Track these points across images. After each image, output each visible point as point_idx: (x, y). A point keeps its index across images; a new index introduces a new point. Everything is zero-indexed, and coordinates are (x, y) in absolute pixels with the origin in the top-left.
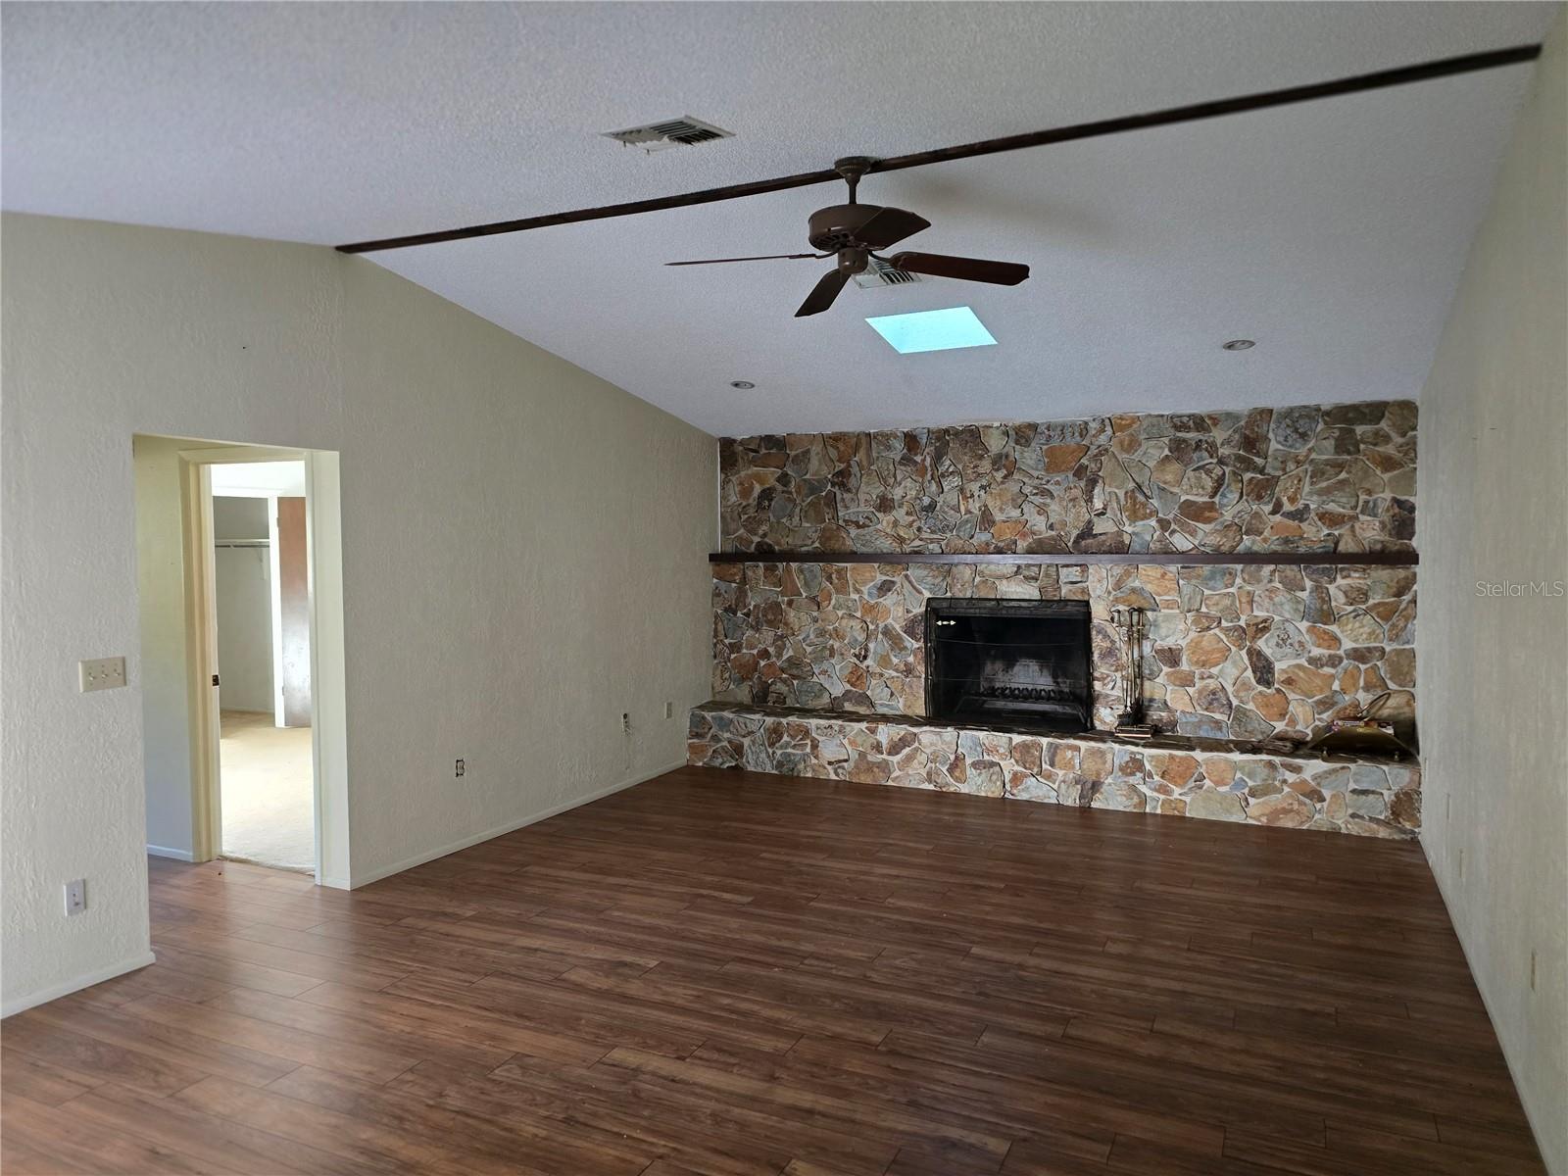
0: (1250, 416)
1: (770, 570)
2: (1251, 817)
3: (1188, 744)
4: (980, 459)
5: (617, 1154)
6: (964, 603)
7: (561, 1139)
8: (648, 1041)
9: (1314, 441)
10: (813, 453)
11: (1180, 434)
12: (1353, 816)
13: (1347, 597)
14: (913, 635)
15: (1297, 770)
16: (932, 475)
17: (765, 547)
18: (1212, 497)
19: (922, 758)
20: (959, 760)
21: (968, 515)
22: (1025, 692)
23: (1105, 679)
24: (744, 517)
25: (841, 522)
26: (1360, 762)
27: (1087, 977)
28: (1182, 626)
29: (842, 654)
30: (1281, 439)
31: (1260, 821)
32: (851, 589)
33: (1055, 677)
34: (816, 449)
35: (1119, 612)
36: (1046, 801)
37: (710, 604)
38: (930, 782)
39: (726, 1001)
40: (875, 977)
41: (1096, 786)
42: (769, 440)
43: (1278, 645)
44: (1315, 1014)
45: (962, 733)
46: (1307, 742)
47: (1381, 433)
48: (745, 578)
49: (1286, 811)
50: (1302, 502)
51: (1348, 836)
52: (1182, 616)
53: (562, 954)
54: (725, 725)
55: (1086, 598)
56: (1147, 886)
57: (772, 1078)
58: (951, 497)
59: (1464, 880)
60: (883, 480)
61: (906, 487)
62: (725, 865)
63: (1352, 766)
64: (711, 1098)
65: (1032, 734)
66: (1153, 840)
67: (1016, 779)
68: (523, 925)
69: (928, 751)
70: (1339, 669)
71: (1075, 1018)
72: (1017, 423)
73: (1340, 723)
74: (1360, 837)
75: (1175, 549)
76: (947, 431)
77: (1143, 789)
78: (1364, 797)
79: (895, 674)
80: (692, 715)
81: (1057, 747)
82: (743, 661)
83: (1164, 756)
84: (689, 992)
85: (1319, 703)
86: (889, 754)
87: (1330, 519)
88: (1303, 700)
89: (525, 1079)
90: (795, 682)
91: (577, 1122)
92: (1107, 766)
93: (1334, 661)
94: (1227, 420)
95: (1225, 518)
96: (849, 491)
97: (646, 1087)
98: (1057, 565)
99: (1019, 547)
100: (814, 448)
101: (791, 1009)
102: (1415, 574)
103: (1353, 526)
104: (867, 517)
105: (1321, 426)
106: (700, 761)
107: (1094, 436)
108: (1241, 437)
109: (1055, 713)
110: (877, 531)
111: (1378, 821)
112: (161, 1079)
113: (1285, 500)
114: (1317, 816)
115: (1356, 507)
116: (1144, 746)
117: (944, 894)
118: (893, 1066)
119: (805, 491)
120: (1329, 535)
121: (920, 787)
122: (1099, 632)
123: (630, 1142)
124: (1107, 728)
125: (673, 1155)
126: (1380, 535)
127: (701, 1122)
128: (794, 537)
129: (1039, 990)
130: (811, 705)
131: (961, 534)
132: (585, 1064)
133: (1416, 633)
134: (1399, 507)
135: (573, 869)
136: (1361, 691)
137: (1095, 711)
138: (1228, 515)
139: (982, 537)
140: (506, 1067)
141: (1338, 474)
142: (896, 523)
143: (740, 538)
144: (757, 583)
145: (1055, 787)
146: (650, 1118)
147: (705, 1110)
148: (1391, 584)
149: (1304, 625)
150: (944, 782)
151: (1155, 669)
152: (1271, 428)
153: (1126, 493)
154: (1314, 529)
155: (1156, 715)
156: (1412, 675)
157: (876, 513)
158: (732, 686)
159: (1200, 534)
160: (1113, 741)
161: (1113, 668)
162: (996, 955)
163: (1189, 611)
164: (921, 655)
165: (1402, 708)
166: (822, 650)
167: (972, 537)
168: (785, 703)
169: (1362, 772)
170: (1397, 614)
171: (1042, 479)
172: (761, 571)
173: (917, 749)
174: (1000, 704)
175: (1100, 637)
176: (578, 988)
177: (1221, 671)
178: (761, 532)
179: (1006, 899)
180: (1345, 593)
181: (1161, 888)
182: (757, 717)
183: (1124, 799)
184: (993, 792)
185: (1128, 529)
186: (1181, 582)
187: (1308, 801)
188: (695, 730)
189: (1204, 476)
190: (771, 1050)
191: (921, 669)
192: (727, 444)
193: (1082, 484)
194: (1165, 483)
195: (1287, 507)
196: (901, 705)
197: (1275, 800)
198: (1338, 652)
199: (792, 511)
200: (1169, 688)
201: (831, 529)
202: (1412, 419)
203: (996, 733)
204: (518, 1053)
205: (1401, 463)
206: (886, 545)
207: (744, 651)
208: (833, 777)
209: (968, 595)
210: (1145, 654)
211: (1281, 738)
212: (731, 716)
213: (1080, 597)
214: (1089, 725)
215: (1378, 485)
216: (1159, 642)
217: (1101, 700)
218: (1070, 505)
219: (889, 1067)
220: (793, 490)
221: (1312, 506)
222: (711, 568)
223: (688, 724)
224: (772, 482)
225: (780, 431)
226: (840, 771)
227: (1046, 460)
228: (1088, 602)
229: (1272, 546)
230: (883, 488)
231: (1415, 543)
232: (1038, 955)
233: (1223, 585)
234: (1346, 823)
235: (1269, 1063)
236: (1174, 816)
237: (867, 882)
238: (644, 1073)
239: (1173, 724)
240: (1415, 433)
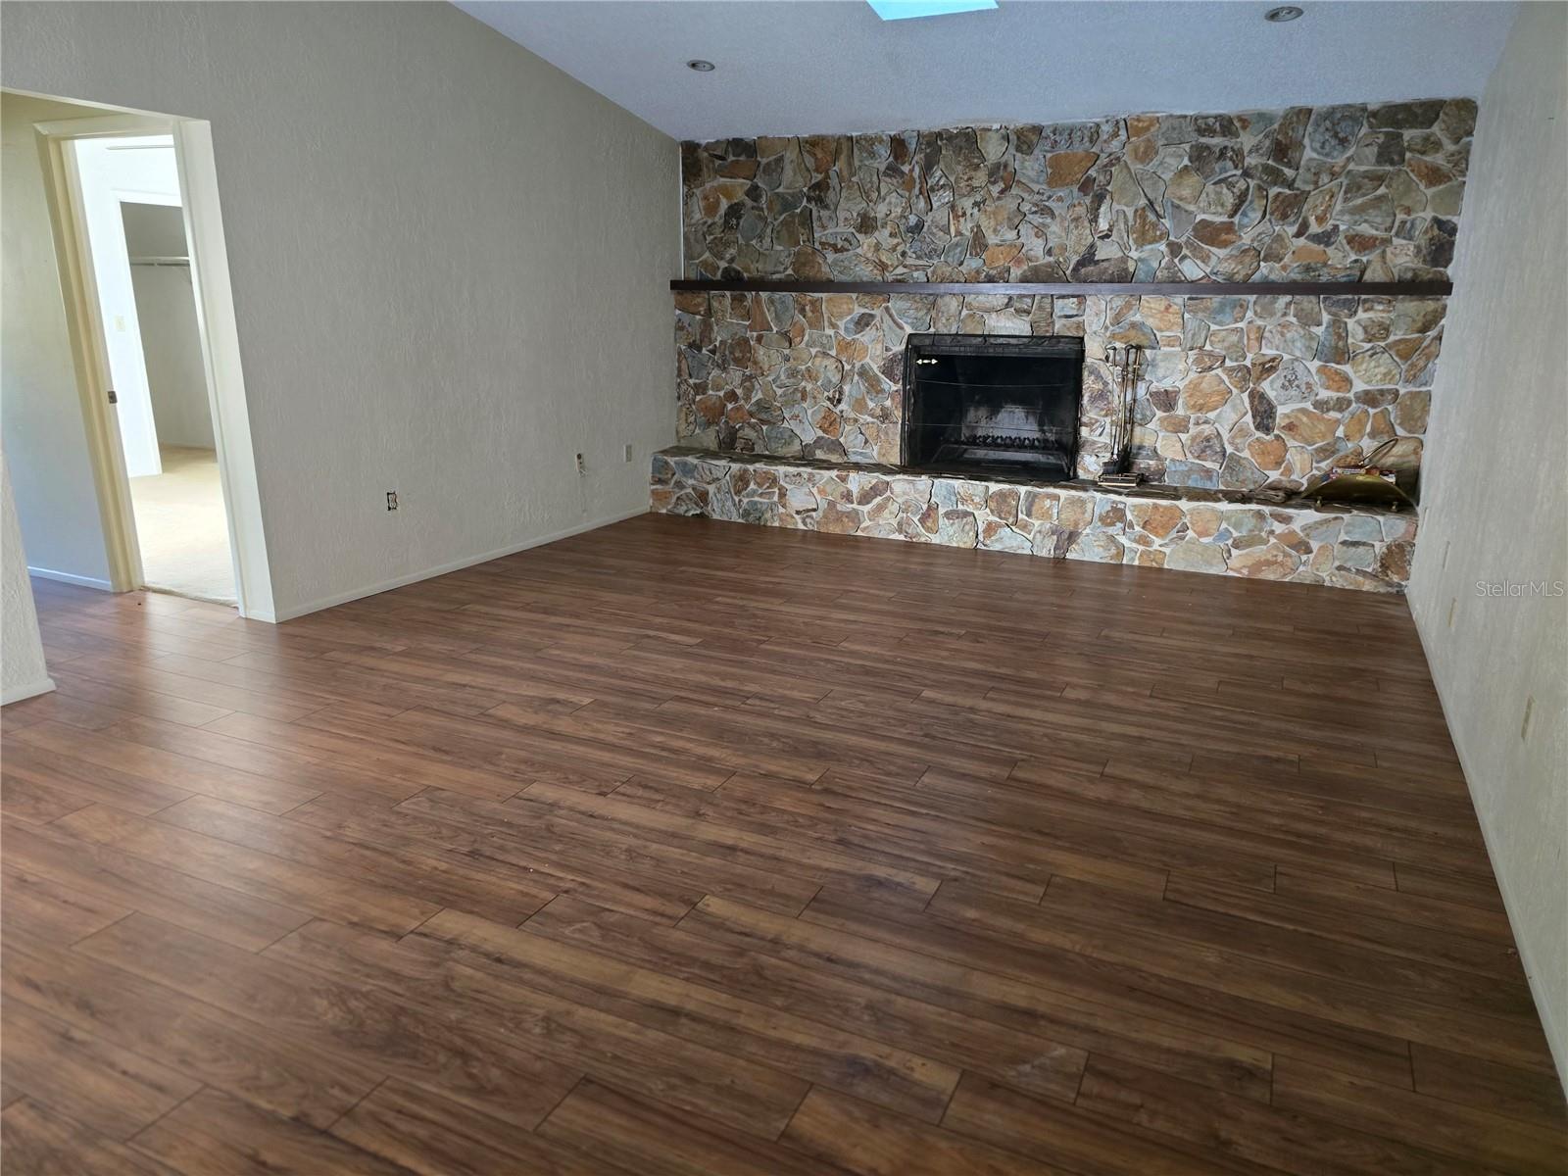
0: (1285, 117)
1: (738, 300)
2: (1231, 569)
3: (1175, 494)
4: (975, 170)
5: (521, 888)
6: (949, 340)
7: (461, 871)
8: (571, 777)
9: (1354, 148)
10: (787, 161)
11: (1203, 140)
12: (1339, 568)
13: (1366, 332)
14: (891, 377)
15: (1287, 520)
16: (920, 189)
17: (733, 274)
18: (1231, 216)
19: (894, 508)
20: (932, 509)
21: (959, 238)
22: (1008, 441)
23: (1093, 425)
24: (709, 238)
25: (817, 245)
26: (1355, 512)
27: (1039, 721)
28: (1181, 366)
29: (815, 398)
30: (1317, 145)
31: (1241, 573)
32: (826, 324)
33: (1041, 424)
34: (791, 155)
35: (1115, 349)
36: (1019, 552)
37: (672, 339)
38: (900, 533)
39: (659, 739)
40: (819, 717)
41: (1072, 537)
42: (738, 145)
43: (1283, 387)
44: (1278, 760)
45: (936, 481)
46: (1300, 493)
47: (1432, 139)
48: (710, 309)
49: (1268, 563)
50: (1331, 222)
51: (1331, 589)
52: (1183, 354)
53: (492, 690)
54: (688, 471)
55: (1081, 335)
56: (1116, 634)
57: (697, 815)
58: (940, 215)
59: (1453, 629)
60: (865, 194)
61: (890, 203)
62: (676, 607)
63: (1346, 516)
64: (629, 834)
65: (1010, 482)
66: (1126, 591)
67: (991, 529)
68: (453, 661)
69: (900, 500)
70: (1346, 414)
71: (1023, 760)
72: (1020, 125)
73: (1339, 471)
74: (1343, 590)
75: (1183, 278)
76: (939, 135)
77: (1123, 540)
78: (1354, 549)
79: (870, 419)
80: (655, 459)
81: (1035, 496)
82: (709, 403)
83: (1148, 506)
84: (621, 729)
85: (1319, 450)
86: (859, 503)
87: (1359, 243)
88: (1303, 447)
89: (434, 812)
90: (764, 428)
91: (481, 855)
92: (1086, 515)
93: (1341, 405)
94: (1258, 122)
95: (1243, 241)
96: (826, 207)
97: (561, 822)
98: (1052, 296)
99: (1013, 275)
100: (788, 154)
101: (727, 747)
102: (1445, 308)
103: (1384, 252)
104: (846, 240)
105: (1365, 130)
106: (663, 507)
107: (1105, 141)
108: (1272, 144)
109: (1038, 463)
110: (857, 255)
111: (1364, 574)
112: (42, 806)
113: (1312, 219)
114: (1301, 568)
115: (1391, 228)
116: (1128, 495)
117: (901, 640)
118: (828, 805)
119: (777, 207)
120: (1356, 261)
121: (890, 537)
122: (1091, 373)
123: (535, 877)
124: (1090, 477)
125: (581, 889)
126: (1413, 262)
127: (616, 857)
128: (765, 263)
129: (989, 733)
130: (781, 452)
131: (950, 260)
132: (499, 798)
133: (1436, 374)
134: (1439, 229)
135: (516, 609)
136: (1366, 437)
137: (1079, 459)
138: (1246, 238)
139: (972, 264)
140: (414, 800)
141: (1376, 189)
142: (878, 247)
143: (705, 263)
144: (723, 316)
145: (1030, 537)
146: (561, 853)
147: (620, 845)
148: (1417, 318)
149: (1314, 365)
150: (915, 532)
151: (1148, 413)
152: (1307, 133)
153: (1136, 211)
154: (1341, 254)
155: (1143, 463)
156: (1425, 420)
157: (857, 234)
158: (697, 431)
159: (1214, 260)
160: (1095, 490)
161: (1103, 413)
162: (950, 699)
163: (1192, 349)
164: (899, 399)
165: (1408, 456)
166: (794, 392)
167: (961, 264)
168: (753, 450)
169: (1356, 523)
170: (1418, 352)
171: (1043, 194)
172: (728, 301)
173: (888, 499)
174: (981, 453)
175: (1092, 378)
176: (503, 723)
177: (1219, 415)
178: (728, 256)
179: (965, 645)
180: (1365, 328)
181: (1130, 636)
182: (723, 463)
183: (1101, 549)
184: (965, 543)
185: (1134, 254)
186: (1186, 316)
187: (1294, 553)
188: (658, 475)
189: (1225, 190)
190: (700, 788)
191: (898, 414)
192: (690, 149)
193: (1088, 200)
194: (1181, 199)
195: (1314, 228)
196: (875, 453)
197: (1259, 552)
198: (1347, 395)
199: (763, 231)
200: (1161, 435)
201: (805, 253)
202: (1470, 122)
203: (973, 482)
204: (429, 787)
205: (1448, 177)
206: (866, 272)
207: (711, 392)
208: (801, 526)
209: (953, 331)
210: (1138, 397)
211: (1273, 487)
212: (696, 461)
213: (1075, 334)
214: (1071, 474)
215: (1420, 201)
216: (1155, 384)
217: (1087, 447)
218: (1072, 226)
219: (823, 805)
220: (764, 206)
221: (1342, 228)
222: (673, 296)
223: (651, 469)
224: (740, 196)
225: (750, 134)
226: (808, 520)
227: (1050, 171)
228: (1082, 339)
229: (1292, 275)
230: (865, 205)
231: (1450, 271)
232: (993, 700)
233: (1231, 319)
234: (1332, 575)
235: (1222, 808)
236: (1150, 568)
237: (823, 627)
238: (560, 808)
239: (1161, 473)
240: (1468, 139)
